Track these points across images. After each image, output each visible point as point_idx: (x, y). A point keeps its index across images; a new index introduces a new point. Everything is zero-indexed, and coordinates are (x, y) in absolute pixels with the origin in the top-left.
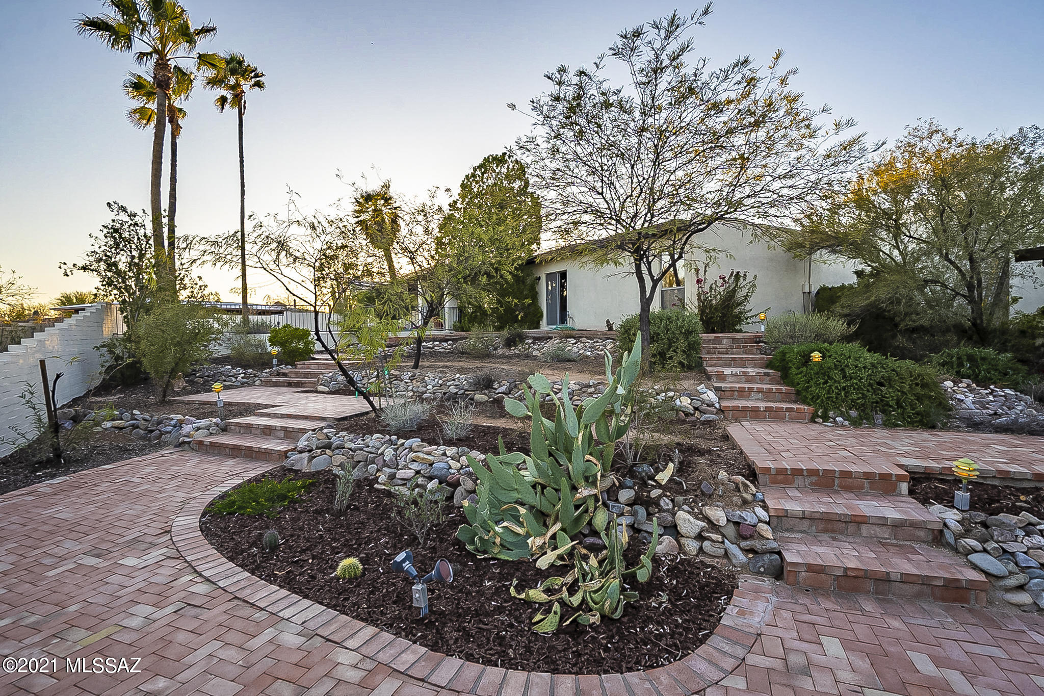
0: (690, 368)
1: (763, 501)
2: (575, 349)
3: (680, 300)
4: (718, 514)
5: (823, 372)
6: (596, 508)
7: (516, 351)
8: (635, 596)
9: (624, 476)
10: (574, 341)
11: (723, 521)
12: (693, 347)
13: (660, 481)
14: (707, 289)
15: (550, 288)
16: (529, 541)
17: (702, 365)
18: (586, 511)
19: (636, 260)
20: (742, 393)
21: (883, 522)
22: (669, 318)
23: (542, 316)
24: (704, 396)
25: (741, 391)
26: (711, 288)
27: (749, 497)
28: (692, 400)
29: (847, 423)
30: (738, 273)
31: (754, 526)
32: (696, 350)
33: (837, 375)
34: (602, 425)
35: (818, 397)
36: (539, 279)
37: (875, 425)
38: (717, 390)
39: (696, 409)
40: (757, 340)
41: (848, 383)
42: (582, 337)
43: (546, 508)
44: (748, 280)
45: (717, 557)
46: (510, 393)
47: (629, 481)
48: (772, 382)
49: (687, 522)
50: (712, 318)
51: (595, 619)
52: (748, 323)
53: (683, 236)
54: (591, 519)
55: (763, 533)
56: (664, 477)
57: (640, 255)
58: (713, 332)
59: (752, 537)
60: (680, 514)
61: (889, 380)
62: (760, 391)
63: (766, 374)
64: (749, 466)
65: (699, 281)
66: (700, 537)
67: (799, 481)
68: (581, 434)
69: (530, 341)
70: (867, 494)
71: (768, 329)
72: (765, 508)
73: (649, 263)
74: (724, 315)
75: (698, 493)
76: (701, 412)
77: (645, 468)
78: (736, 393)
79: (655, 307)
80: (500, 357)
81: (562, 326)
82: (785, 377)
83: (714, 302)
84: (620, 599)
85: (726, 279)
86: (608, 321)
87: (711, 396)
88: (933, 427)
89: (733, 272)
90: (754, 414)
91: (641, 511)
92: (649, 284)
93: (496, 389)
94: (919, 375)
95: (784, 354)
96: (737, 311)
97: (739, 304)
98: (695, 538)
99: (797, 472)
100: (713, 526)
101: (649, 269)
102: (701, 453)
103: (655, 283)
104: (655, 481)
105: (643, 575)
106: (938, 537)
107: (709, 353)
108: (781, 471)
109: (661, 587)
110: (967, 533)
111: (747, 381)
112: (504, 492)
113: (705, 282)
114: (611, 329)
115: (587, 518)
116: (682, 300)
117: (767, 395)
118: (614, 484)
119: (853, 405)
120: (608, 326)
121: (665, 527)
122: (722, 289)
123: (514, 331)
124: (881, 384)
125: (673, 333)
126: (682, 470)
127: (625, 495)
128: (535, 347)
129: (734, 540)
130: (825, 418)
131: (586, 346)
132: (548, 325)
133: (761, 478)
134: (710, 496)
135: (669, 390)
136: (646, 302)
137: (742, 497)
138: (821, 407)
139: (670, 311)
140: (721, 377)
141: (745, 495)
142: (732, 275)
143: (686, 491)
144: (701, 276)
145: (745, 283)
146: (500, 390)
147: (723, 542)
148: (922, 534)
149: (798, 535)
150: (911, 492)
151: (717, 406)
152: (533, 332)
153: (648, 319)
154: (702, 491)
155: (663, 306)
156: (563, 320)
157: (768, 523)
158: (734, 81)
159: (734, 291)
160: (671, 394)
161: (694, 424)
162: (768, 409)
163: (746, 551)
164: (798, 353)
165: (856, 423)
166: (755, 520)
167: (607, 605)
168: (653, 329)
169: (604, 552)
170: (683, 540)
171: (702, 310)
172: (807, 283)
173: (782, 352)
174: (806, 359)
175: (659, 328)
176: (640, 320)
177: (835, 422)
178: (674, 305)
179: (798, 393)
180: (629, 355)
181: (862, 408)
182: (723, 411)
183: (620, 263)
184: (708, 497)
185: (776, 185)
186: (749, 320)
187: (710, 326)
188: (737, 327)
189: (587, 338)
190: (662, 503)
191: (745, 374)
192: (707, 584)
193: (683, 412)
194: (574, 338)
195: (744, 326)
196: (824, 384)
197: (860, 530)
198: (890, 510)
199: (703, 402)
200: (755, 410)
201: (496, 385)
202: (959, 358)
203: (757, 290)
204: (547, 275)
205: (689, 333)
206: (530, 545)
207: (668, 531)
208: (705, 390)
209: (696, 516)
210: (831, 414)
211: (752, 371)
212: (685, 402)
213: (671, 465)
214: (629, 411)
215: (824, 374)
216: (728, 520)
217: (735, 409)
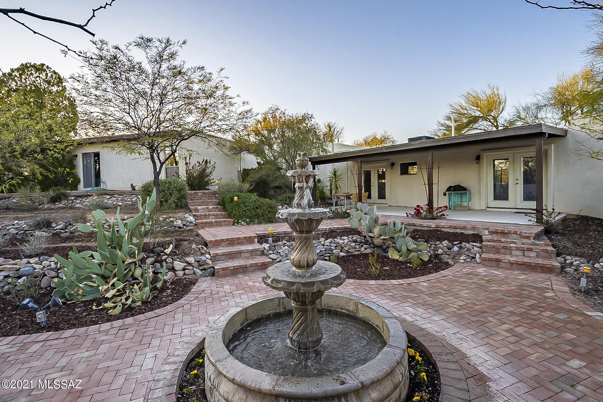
0: (182, 207)
1: (209, 252)
2: (110, 202)
3: (176, 173)
4: (191, 259)
5: (238, 205)
6: (135, 268)
7: (61, 205)
8: (156, 293)
9: (149, 253)
10: (109, 197)
11: (193, 261)
12: (182, 197)
13: (166, 253)
14: (191, 168)
15: (85, 163)
16: (100, 288)
17: (188, 205)
18: (130, 270)
19: (151, 152)
20: (206, 216)
21: (248, 251)
22: (170, 183)
23: (79, 181)
24: (188, 219)
25: (205, 215)
26: (193, 167)
27: (203, 252)
28: (182, 221)
29: (245, 224)
30: (207, 160)
31: (205, 261)
32: (184, 198)
33: (242, 206)
34: (137, 231)
35: (236, 215)
36: (76, 156)
37: (255, 224)
38: (194, 216)
39: (184, 225)
40: (215, 193)
41: (246, 208)
42: (115, 194)
43: (107, 273)
44: (211, 164)
45: (191, 275)
46: (66, 229)
47: (151, 255)
48: (219, 211)
49: (179, 265)
50: (194, 183)
51: (139, 303)
52: (212, 185)
53: (177, 141)
54: (133, 274)
55: (208, 262)
56: (168, 251)
57: (152, 149)
58: (195, 190)
59: (204, 265)
60: (176, 262)
61: (260, 206)
62: (213, 215)
63: (217, 208)
64: (205, 242)
65: (186, 164)
66: (184, 269)
67: (223, 244)
68: (127, 234)
69: (73, 198)
70: (245, 244)
71: (219, 188)
72: (210, 254)
73: (158, 154)
74: (200, 181)
75: (183, 254)
76: (186, 226)
77: (159, 249)
78: (203, 217)
79: (162, 176)
80: (46, 209)
81: (96, 188)
82: (224, 209)
83: (195, 175)
84: (150, 295)
85: (201, 163)
86: (132, 185)
87: (192, 219)
88: (273, 222)
89: (204, 160)
90: (211, 225)
91: (158, 265)
92: (158, 165)
93: (54, 227)
94: (270, 204)
95: (224, 198)
96: (206, 179)
97: (208, 176)
98: (182, 270)
99: (222, 241)
100: (189, 264)
101: (158, 157)
102: (185, 240)
103: (162, 164)
104: (164, 253)
105: (159, 285)
106: (263, 253)
107: (191, 200)
108: (216, 241)
109: (168, 288)
110: (270, 249)
111: (209, 211)
112: (81, 270)
113: (190, 164)
114: (134, 189)
115: (131, 273)
116: (177, 173)
117: (216, 216)
118: (144, 257)
119: (248, 217)
120: (132, 187)
121: (169, 269)
122: (199, 168)
123: (58, 192)
124: (257, 208)
125: (172, 190)
126: (176, 247)
127: (149, 261)
128: (77, 201)
129: (197, 267)
130: (238, 223)
131: (118, 200)
132: (85, 187)
133: (209, 245)
134: (188, 254)
135: (171, 217)
136: (157, 174)
137: (201, 252)
138: (236, 219)
139: (171, 179)
140: (197, 210)
141: (202, 251)
142: (203, 161)
143: (178, 254)
144: (188, 161)
145: (210, 165)
146: (58, 227)
147: (193, 269)
148: (259, 253)
149: (221, 262)
150: (258, 242)
151: (194, 223)
152: (74, 192)
153: (158, 183)
154: (185, 253)
155: (167, 177)
156: (98, 184)
157: (211, 259)
158: (199, 75)
159: (205, 169)
160: (172, 219)
161: (183, 231)
162: (216, 222)
163: (201, 270)
164: (229, 197)
165: (248, 224)
166: (205, 259)
167: (144, 296)
168: (161, 188)
169: (141, 284)
170: (177, 272)
171: (188, 179)
172: (239, 166)
173: (223, 198)
174: (232, 199)
175: (164, 187)
176: (154, 184)
177: (241, 224)
178: (173, 175)
179: (229, 214)
180: (150, 198)
181: (250, 218)
182: (196, 225)
183: (142, 154)
184: (188, 255)
185: (219, 123)
186: (212, 184)
187: (192, 187)
188: (207, 188)
189: (119, 195)
190: (167, 260)
191: (207, 208)
192: (186, 284)
193: (178, 227)
194: (109, 195)
195: (210, 187)
196: (238, 209)
197: (241, 255)
198: (250, 247)
199: (187, 222)
200: (211, 223)
201: (54, 225)
202: (286, 198)
203: (216, 169)
204: (84, 155)
205: (180, 190)
206: (101, 290)
207: (170, 270)
208: (188, 216)
209: (182, 262)
210: (240, 221)
211: (211, 207)
212: (179, 223)
213: (171, 246)
214: (151, 223)
215: (238, 206)
216: (195, 261)
217: (202, 223)
